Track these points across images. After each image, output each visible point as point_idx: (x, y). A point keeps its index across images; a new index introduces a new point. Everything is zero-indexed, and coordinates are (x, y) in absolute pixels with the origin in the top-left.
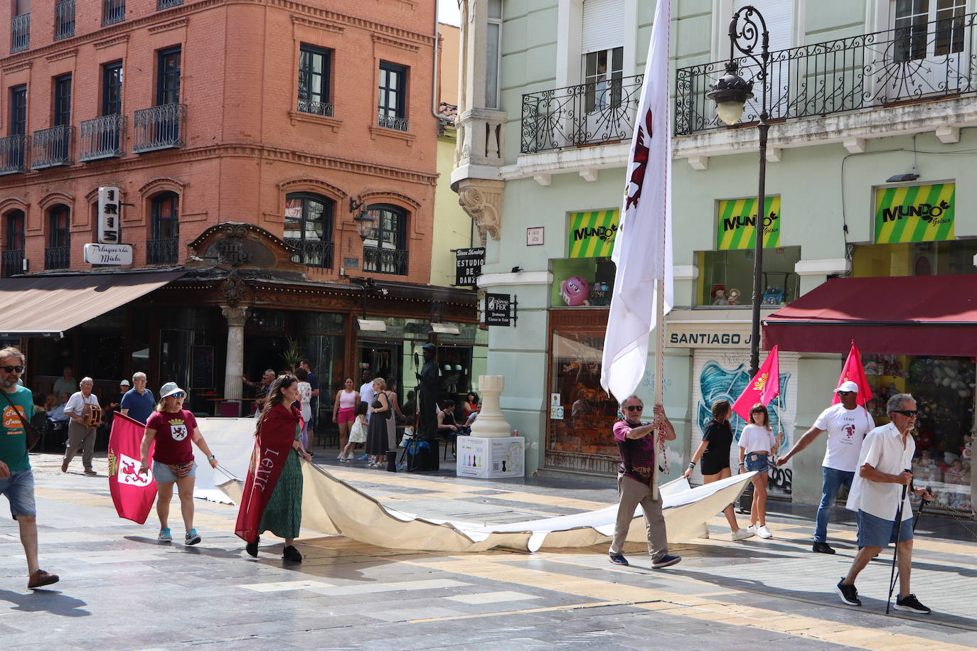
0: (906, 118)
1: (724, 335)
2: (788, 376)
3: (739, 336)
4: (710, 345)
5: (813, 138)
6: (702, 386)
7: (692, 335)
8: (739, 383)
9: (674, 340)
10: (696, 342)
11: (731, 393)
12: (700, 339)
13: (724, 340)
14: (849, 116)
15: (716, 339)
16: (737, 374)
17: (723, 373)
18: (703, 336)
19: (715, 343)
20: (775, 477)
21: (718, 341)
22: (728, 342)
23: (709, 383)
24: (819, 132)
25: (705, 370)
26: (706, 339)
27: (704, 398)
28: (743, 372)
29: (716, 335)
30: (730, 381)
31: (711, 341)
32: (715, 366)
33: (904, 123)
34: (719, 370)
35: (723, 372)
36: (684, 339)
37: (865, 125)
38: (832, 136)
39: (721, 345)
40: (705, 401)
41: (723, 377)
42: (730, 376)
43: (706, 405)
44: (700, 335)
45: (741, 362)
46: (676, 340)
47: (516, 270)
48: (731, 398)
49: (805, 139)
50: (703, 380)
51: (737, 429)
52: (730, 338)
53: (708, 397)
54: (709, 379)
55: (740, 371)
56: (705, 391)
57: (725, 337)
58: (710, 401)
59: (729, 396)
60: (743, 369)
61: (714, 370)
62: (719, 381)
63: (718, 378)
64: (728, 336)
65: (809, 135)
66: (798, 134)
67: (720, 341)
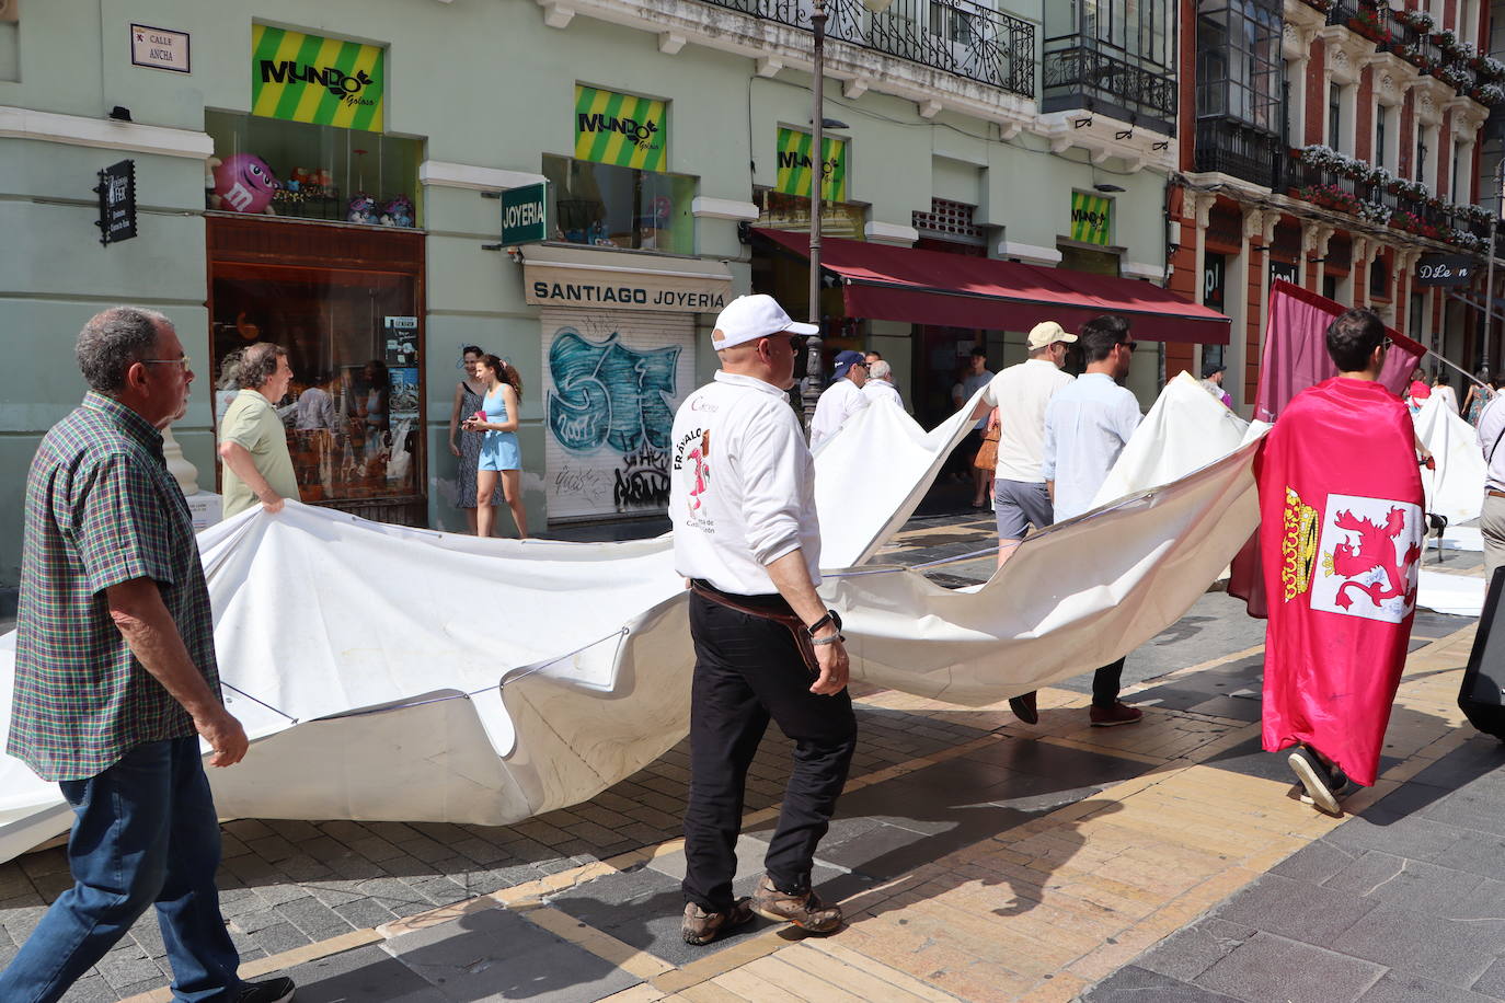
0: (843, 58)
1: (621, 290)
2: (678, 350)
3: (644, 292)
4: (602, 304)
5: (746, 42)
6: (552, 366)
7: (570, 288)
8: (611, 361)
9: (539, 293)
10: (578, 297)
11: (599, 375)
12: (584, 293)
13: (623, 298)
14: (789, 31)
15: (609, 294)
16: (607, 347)
17: (586, 346)
18: (589, 289)
19: (610, 301)
20: (665, 488)
21: (613, 298)
22: (629, 301)
23: (564, 362)
24: (757, 37)
25: (557, 342)
26: (593, 293)
27: (557, 385)
28: (617, 345)
29: (609, 289)
30: (597, 358)
31: (602, 299)
32: (573, 336)
33: (839, 62)
34: (579, 340)
35: (586, 344)
36: (557, 291)
37: (805, 49)
38: (767, 48)
39: (619, 305)
40: (559, 390)
41: (587, 353)
42: (597, 351)
43: (560, 395)
44: (585, 288)
45: (613, 330)
46: (542, 293)
47: (121, 114)
48: (599, 383)
49: (737, 40)
50: (554, 356)
51: (610, 427)
52: (632, 295)
53: (564, 383)
54: (564, 356)
55: (612, 343)
56: (557, 372)
57: (624, 294)
58: (567, 389)
59: (596, 380)
60: (616, 339)
61: (571, 341)
62: (579, 358)
63: (579, 353)
64: (628, 291)
65: (742, 37)
66: (733, 30)
67: (617, 297)
